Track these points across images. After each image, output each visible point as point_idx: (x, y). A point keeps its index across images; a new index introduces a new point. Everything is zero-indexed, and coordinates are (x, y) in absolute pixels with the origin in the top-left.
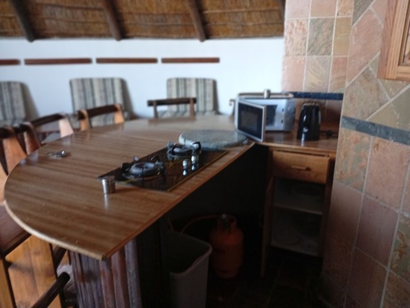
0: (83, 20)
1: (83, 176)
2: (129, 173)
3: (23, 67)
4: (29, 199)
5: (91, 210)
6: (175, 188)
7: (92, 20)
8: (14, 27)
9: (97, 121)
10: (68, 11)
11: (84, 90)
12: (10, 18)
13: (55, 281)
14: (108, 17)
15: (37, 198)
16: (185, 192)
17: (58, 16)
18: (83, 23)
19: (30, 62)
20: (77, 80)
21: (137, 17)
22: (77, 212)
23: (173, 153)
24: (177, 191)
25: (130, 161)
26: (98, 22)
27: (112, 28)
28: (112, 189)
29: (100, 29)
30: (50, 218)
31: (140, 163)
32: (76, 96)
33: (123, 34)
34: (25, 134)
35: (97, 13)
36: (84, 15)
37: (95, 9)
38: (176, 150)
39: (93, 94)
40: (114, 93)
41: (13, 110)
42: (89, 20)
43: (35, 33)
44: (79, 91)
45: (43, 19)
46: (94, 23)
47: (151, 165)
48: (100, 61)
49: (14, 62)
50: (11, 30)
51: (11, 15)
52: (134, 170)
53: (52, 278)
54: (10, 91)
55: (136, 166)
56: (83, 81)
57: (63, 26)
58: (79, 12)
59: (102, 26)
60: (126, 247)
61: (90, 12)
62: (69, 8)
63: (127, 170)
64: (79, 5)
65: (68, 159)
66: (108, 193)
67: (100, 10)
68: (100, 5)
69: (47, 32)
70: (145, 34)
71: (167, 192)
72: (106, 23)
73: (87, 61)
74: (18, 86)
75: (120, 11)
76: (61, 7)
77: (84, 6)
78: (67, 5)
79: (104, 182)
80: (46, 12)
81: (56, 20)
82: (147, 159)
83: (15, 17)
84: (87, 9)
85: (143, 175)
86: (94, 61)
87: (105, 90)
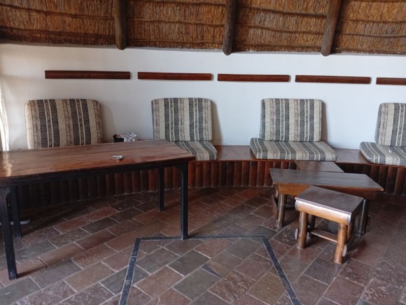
0: (294, 29)
3: (215, 83)
7: (304, 29)
10: (281, 18)
11: (278, 112)
14: (330, 27)
17: (267, 24)
18: (292, 32)
19: (223, 78)
20: (272, 101)
21: (361, 27)
32: (268, 119)
36: (297, 23)
39: (287, 118)
40: (312, 118)
42: (300, 30)
44: (272, 113)
45: (250, 28)
48: (300, 79)
49: (207, 77)
50: (209, 41)
54: (201, 110)
56: (278, 101)
61: (305, 20)
62: (286, 14)
64: (298, 11)
73: (285, 79)
74: (208, 104)
77: (304, 12)
78: (285, 11)
86: (293, 79)
87: (302, 114)
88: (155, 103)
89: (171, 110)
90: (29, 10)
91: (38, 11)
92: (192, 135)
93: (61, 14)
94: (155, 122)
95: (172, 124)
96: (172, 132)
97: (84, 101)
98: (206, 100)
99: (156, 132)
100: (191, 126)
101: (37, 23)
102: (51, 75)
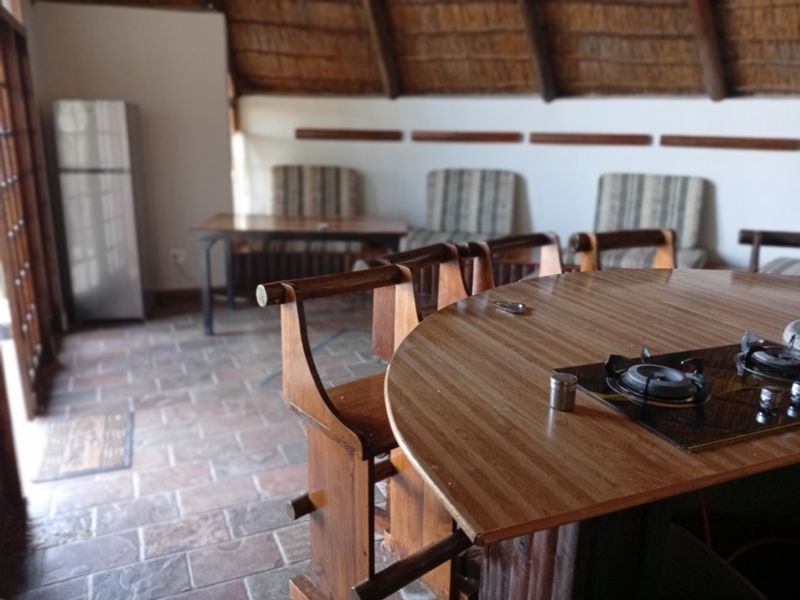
0: (650, 59)
1: (531, 359)
2: (618, 379)
3: (525, 146)
4: (424, 374)
5: (508, 431)
6: (712, 449)
7: (670, 60)
8: (526, 77)
9: (631, 259)
10: (625, 44)
11: (623, 196)
12: (523, 62)
13: (451, 533)
14: (704, 53)
15: (436, 375)
16: (733, 467)
17: (605, 53)
18: (649, 65)
19: (539, 138)
20: (615, 176)
21: (771, 50)
22: (483, 425)
23: (750, 362)
24: (714, 457)
25: (630, 355)
26: (681, 64)
27: (709, 76)
28: (566, 403)
29: (683, 77)
30: (435, 418)
31: (652, 364)
32: (605, 207)
33: (731, 87)
34: (476, 261)
35: (682, 44)
36: (654, 50)
37: (678, 37)
38: (760, 356)
39: (639, 206)
40: (682, 207)
41: (494, 218)
42: (662, 60)
43: (558, 87)
44: (613, 197)
45: (578, 60)
46: (672, 65)
47: (676, 376)
48: (668, 141)
49: (513, 137)
50: (520, 82)
51: (525, 56)
52: (633, 377)
53: (446, 526)
54: (497, 186)
55: (639, 370)
56: (625, 178)
57: (611, 73)
58: (645, 45)
59: (687, 71)
60: (561, 528)
61: (667, 45)
62: (628, 37)
63: (618, 372)
64: (648, 31)
65: (521, 321)
66: (559, 408)
67: (689, 38)
68: (690, 29)
69: (578, 84)
70: (784, 86)
71: (686, 449)
72: (697, 66)
73: (643, 140)
74: (511, 179)
75: (733, 38)
76: (611, 35)
77: (658, 32)
78: (625, 32)
79: (553, 383)
80: (585, 47)
81: (599, 61)
82: (672, 360)
83: (529, 61)
84: (663, 37)
85: (646, 393)
86: (657, 140)
87: (665, 200)
88: (433, 175)
89: (453, 186)
90: (278, 54)
91: (288, 55)
92: (479, 225)
93: (313, 56)
94: (431, 203)
95: (453, 208)
96: (450, 218)
97: (337, 171)
98: (507, 173)
99: (430, 216)
100: (480, 211)
101: (289, 69)
102: (303, 134)
